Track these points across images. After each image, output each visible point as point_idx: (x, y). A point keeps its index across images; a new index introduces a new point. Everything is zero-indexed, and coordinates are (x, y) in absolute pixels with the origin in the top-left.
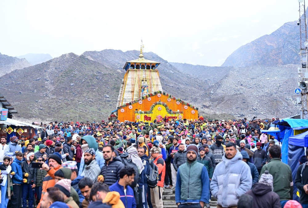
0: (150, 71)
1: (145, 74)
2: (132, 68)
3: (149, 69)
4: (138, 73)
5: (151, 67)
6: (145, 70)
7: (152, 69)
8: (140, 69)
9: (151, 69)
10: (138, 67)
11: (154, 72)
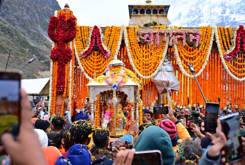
0: (158, 16)
1: (150, 19)
2: (135, 13)
3: (156, 13)
4: (142, 18)
5: (158, 11)
6: (151, 15)
7: (160, 13)
8: (145, 14)
9: (158, 14)
10: (142, 12)
11: (162, 17)
